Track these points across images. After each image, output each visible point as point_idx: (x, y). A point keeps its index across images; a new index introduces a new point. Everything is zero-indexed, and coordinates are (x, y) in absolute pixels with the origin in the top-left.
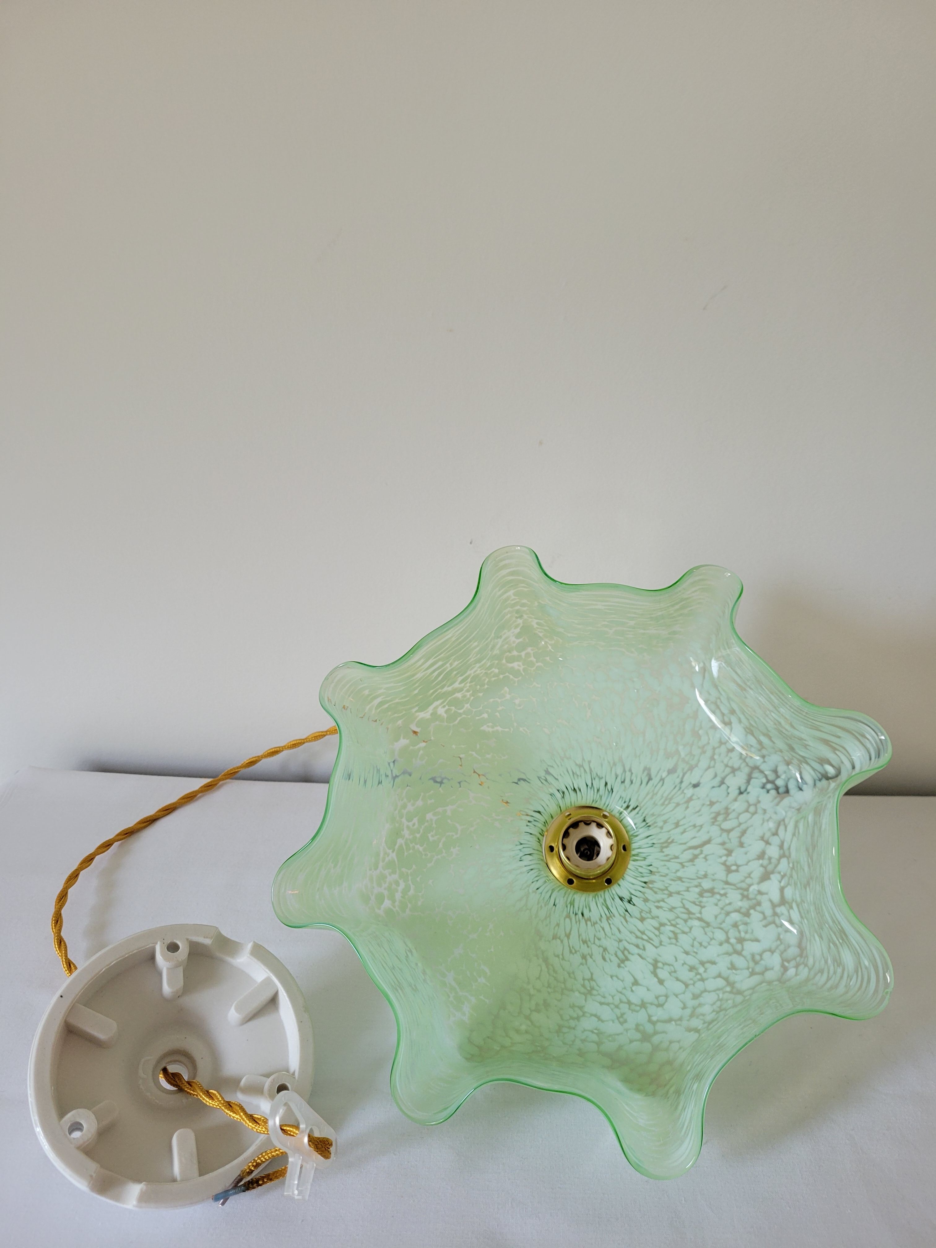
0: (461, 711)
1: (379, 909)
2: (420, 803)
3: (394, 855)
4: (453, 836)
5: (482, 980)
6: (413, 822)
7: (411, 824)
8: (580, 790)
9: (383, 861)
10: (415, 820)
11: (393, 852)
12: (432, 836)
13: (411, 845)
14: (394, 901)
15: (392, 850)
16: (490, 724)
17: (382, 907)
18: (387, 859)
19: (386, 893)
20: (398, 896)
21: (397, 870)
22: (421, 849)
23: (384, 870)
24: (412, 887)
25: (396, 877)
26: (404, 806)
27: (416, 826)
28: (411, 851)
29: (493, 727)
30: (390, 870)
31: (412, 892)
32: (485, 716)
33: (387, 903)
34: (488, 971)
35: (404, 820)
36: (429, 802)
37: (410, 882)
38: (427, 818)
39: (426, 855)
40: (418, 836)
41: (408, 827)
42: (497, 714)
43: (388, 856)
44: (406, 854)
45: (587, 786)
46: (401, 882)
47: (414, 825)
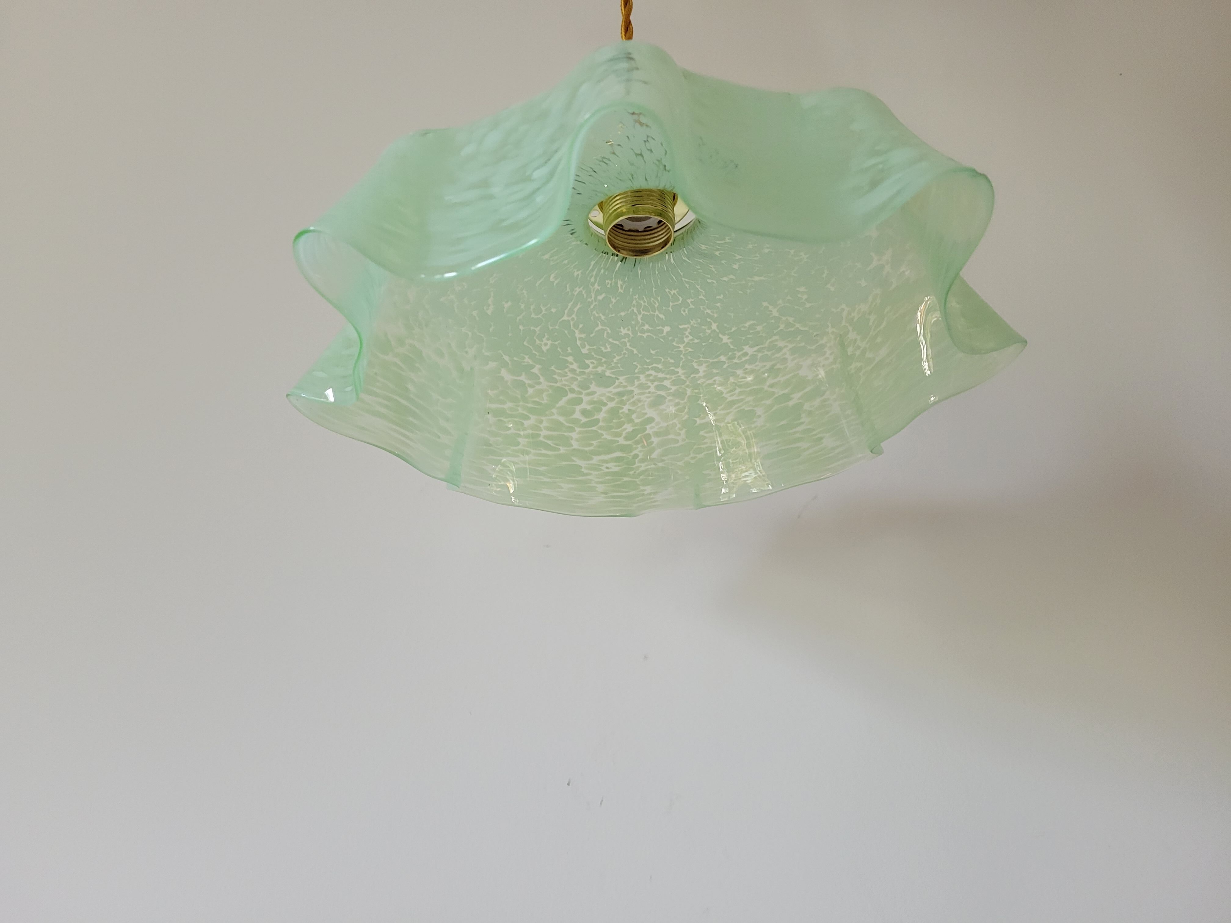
0: (470, 334)
1: (670, 389)
2: (570, 359)
3: (621, 379)
4: (608, 333)
5: (759, 328)
6: (589, 363)
7: (591, 366)
8: (573, 230)
9: (626, 387)
10: (588, 362)
11: (618, 379)
12: (606, 348)
13: (613, 365)
14: (666, 379)
15: (617, 380)
16: (485, 308)
17: (669, 386)
18: (625, 384)
19: (656, 383)
20: (660, 375)
21: (637, 375)
22: (617, 358)
23: (635, 385)
24: (654, 365)
25: (642, 377)
26: (573, 371)
27: (595, 362)
28: (619, 365)
29: (489, 305)
30: (636, 380)
31: (660, 366)
32: (475, 313)
33: (666, 383)
34: (751, 322)
35: (587, 371)
36: (569, 351)
37: (650, 367)
38: (587, 352)
39: (625, 354)
40: (604, 360)
41: (594, 368)
42: (473, 303)
43: (622, 383)
44: (621, 369)
45: (568, 224)
46: (647, 373)
47: (592, 363)
